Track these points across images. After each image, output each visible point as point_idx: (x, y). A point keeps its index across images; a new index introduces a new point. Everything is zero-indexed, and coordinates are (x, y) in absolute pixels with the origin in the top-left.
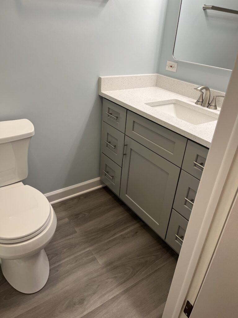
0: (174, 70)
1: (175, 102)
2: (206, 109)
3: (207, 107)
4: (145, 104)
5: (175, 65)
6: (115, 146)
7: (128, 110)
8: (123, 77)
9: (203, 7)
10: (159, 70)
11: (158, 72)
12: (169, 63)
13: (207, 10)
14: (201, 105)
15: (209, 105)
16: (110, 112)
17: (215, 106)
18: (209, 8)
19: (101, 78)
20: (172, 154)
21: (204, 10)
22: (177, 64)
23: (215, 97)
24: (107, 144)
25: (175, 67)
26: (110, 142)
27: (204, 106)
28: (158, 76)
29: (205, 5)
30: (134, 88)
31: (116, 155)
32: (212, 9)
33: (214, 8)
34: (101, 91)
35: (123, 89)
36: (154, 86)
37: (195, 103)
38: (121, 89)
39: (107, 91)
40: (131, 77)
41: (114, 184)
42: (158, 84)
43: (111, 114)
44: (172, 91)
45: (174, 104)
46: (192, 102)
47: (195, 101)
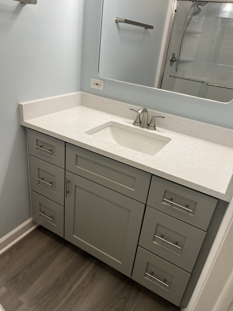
0: (101, 88)
1: (111, 125)
2: (145, 130)
3: (147, 128)
4: (85, 133)
5: (102, 83)
6: (51, 183)
7: (66, 143)
8: (47, 100)
9: (116, 20)
10: (82, 87)
11: (81, 89)
12: (93, 80)
13: (119, 23)
14: (140, 126)
15: (148, 126)
16: (40, 144)
17: (155, 127)
18: (121, 22)
19: (22, 105)
20: (133, 190)
21: (116, 23)
22: (103, 81)
23: (153, 118)
24: (39, 181)
25: (101, 85)
26: (42, 179)
27: (143, 127)
28: (82, 94)
29: (117, 18)
30: (59, 111)
31: (55, 192)
32: (125, 23)
33: (127, 21)
34: (23, 120)
35: (48, 114)
36: (79, 105)
37: (133, 124)
38: (47, 114)
39: (30, 119)
40: (56, 99)
41: (55, 225)
42: (83, 103)
43: (41, 147)
44: (101, 111)
45: (110, 126)
46: (128, 123)
47: (133, 122)
